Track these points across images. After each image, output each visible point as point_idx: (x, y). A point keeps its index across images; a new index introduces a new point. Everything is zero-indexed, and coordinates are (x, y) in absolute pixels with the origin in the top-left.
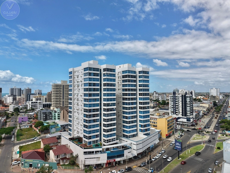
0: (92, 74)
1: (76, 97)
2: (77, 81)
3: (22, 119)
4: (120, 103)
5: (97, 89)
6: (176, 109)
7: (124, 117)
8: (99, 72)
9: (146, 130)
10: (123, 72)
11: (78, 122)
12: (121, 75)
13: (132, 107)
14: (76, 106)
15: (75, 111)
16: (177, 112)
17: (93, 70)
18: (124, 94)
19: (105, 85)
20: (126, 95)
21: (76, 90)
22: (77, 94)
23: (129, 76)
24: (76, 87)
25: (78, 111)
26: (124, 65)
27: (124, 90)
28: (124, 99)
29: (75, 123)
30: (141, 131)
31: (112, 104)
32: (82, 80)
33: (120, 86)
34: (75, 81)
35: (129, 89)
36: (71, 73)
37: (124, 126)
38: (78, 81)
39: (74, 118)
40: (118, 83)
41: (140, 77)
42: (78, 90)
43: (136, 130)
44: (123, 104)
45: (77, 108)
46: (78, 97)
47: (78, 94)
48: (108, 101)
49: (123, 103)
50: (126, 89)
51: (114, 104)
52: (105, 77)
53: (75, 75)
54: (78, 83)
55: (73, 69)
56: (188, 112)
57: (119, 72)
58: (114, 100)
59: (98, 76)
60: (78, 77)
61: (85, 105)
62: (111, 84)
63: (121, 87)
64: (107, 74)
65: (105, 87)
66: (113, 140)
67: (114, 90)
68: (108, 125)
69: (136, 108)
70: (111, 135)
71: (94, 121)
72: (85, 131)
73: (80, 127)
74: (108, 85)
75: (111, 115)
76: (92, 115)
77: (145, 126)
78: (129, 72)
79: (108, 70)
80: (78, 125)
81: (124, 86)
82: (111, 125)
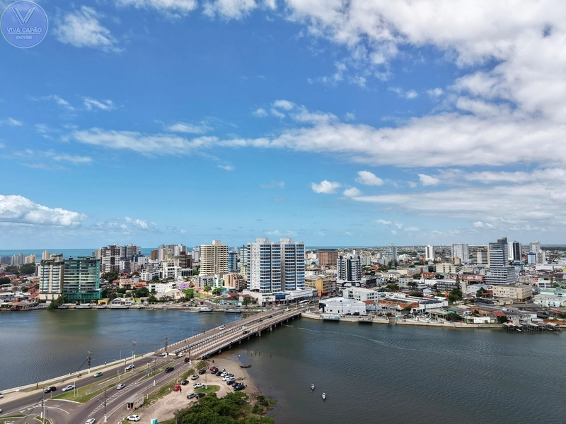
0: (266, 249)
1: (253, 263)
4: (284, 268)
5: (269, 258)
6: (343, 274)
7: (286, 277)
8: (270, 247)
9: (302, 286)
10: (286, 245)
11: (255, 280)
12: (284, 247)
15: (252, 272)
16: (344, 277)
17: (267, 246)
19: (273, 255)
20: (287, 261)
21: (254, 258)
23: (289, 249)
24: (254, 256)
26: (287, 239)
27: (286, 258)
28: (286, 264)
29: (253, 281)
30: (298, 286)
32: (258, 252)
33: (284, 255)
34: (253, 252)
36: (249, 246)
37: (286, 283)
38: (255, 252)
39: (252, 277)
41: (297, 248)
43: (295, 286)
50: (288, 257)
51: (279, 268)
52: (274, 250)
53: (252, 247)
54: (255, 254)
55: (251, 244)
57: (283, 245)
58: (279, 265)
59: (269, 250)
60: (255, 250)
61: (261, 268)
64: (275, 248)
65: (274, 257)
66: (279, 291)
67: (279, 258)
68: (276, 281)
69: (295, 270)
70: (277, 287)
71: (267, 278)
72: (261, 285)
73: (257, 283)
74: (275, 255)
75: (277, 274)
76: (266, 274)
77: (301, 283)
78: (289, 245)
79: (275, 246)
80: (255, 282)
81: (286, 255)
82: (278, 281)
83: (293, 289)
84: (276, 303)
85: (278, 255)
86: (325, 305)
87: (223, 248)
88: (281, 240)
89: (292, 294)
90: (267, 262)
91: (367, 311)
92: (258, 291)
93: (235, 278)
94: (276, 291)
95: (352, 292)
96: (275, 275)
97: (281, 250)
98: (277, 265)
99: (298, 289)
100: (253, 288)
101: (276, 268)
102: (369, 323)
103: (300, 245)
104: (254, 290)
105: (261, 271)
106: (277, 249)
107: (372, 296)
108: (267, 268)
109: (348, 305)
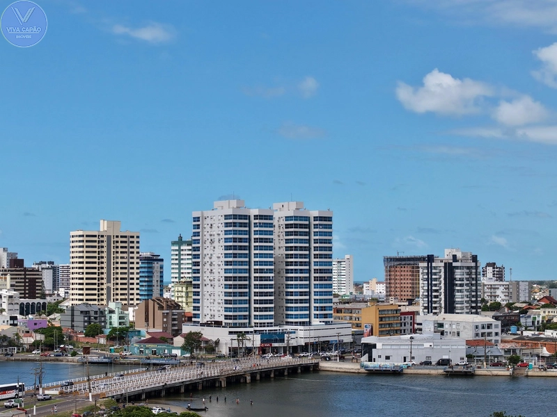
0: (238, 225)
1: (207, 259)
2: (209, 233)
3: (35, 324)
4: (282, 272)
5: (245, 246)
6: (434, 300)
7: (288, 294)
8: (247, 221)
9: (325, 316)
10: (287, 218)
11: (212, 301)
12: (283, 222)
13: (300, 277)
14: (208, 274)
15: (206, 283)
16: (436, 308)
17: (239, 219)
18: (288, 256)
19: (256, 240)
20: (291, 256)
21: (208, 249)
22: (209, 255)
23: (296, 226)
24: (208, 243)
25: (213, 283)
26: (291, 203)
27: (287, 249)
28: (288, 264)
29: (206, 303)
30: (317, 316)
31: (267, 269)
32: (220, 232)
33: (282, 242)
34: (205, 233)
35: (296, 247)
36: (197, 219)
37: (288, 309)
38: (212, 233)
39: (203, 295)
40: (279, 236)
41: (316, 226)
42: (212, 248)
43: (309, 316)
44: (286, 273)
45: (209, 278)
46: (212, 260)
47: (211, 255)
48: (262, 265)
49: (287, 270)
50: (291, 247)
51: (270, 271)
52: (257, 229)
53: (205, 223)
54: (212, 237)
55: (202, 213)
56: (457, 305)
57: (279, 218)
58: (270, 263)
59: (246, 227)
60: (211, 228)
62: (266, 239)
63: (284, 244)
64: (260, 223)
65: (257, 244)
66: (269, 325)
67: (271, 248)
68: (261, 302)
69: (309, 279)
70: (266, 317)
71: (241, 294)
72: (226, 309)
73: (216, 307)
74: (261, 240)
75: (266, 286)
76: (237, 285)
77: (323, 309)
78: (296, 218)
79: (261, 217)
80: (213, 304)
81: (287, 241)
82: (266, 302)
83: (303, 324)
84: (263, 351)
85: (266, 240)
86: (374, 346)
87: (128, 242)
88: (276, 206)
89: (301, 334)
90: (241, 255)
91: (469, 357)
92: (218, 324)
93: (161, 308)
94: (262, 325)
95: (441, 325)
96: (261, 286)
97: (276, 230)
98: (266, 263)
99: (315, 322)
100: (208, 319)
101: (261, 271)
102: (468, 375)
103: (321, 218)
104: (208, 324)
105: (227, 279)
106: (266, 225)
107: (486, 331)
108: (241, 271)
109: (427, 345)
